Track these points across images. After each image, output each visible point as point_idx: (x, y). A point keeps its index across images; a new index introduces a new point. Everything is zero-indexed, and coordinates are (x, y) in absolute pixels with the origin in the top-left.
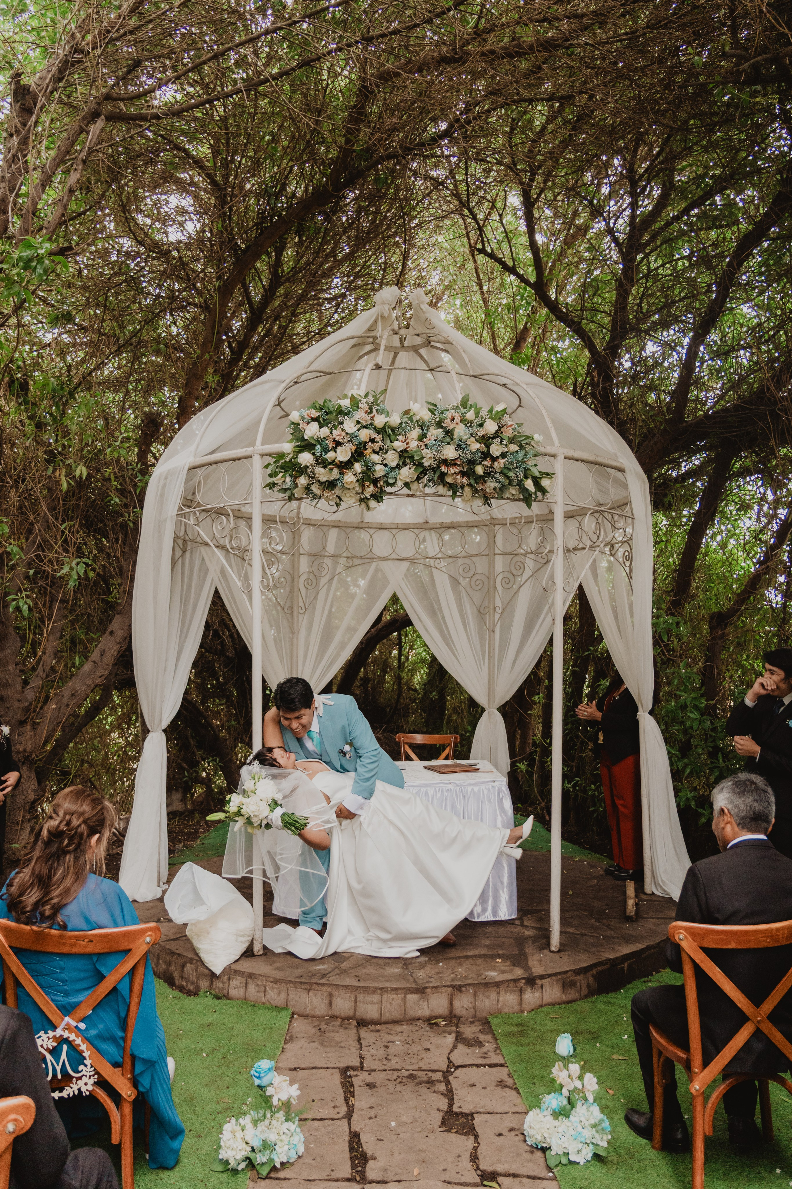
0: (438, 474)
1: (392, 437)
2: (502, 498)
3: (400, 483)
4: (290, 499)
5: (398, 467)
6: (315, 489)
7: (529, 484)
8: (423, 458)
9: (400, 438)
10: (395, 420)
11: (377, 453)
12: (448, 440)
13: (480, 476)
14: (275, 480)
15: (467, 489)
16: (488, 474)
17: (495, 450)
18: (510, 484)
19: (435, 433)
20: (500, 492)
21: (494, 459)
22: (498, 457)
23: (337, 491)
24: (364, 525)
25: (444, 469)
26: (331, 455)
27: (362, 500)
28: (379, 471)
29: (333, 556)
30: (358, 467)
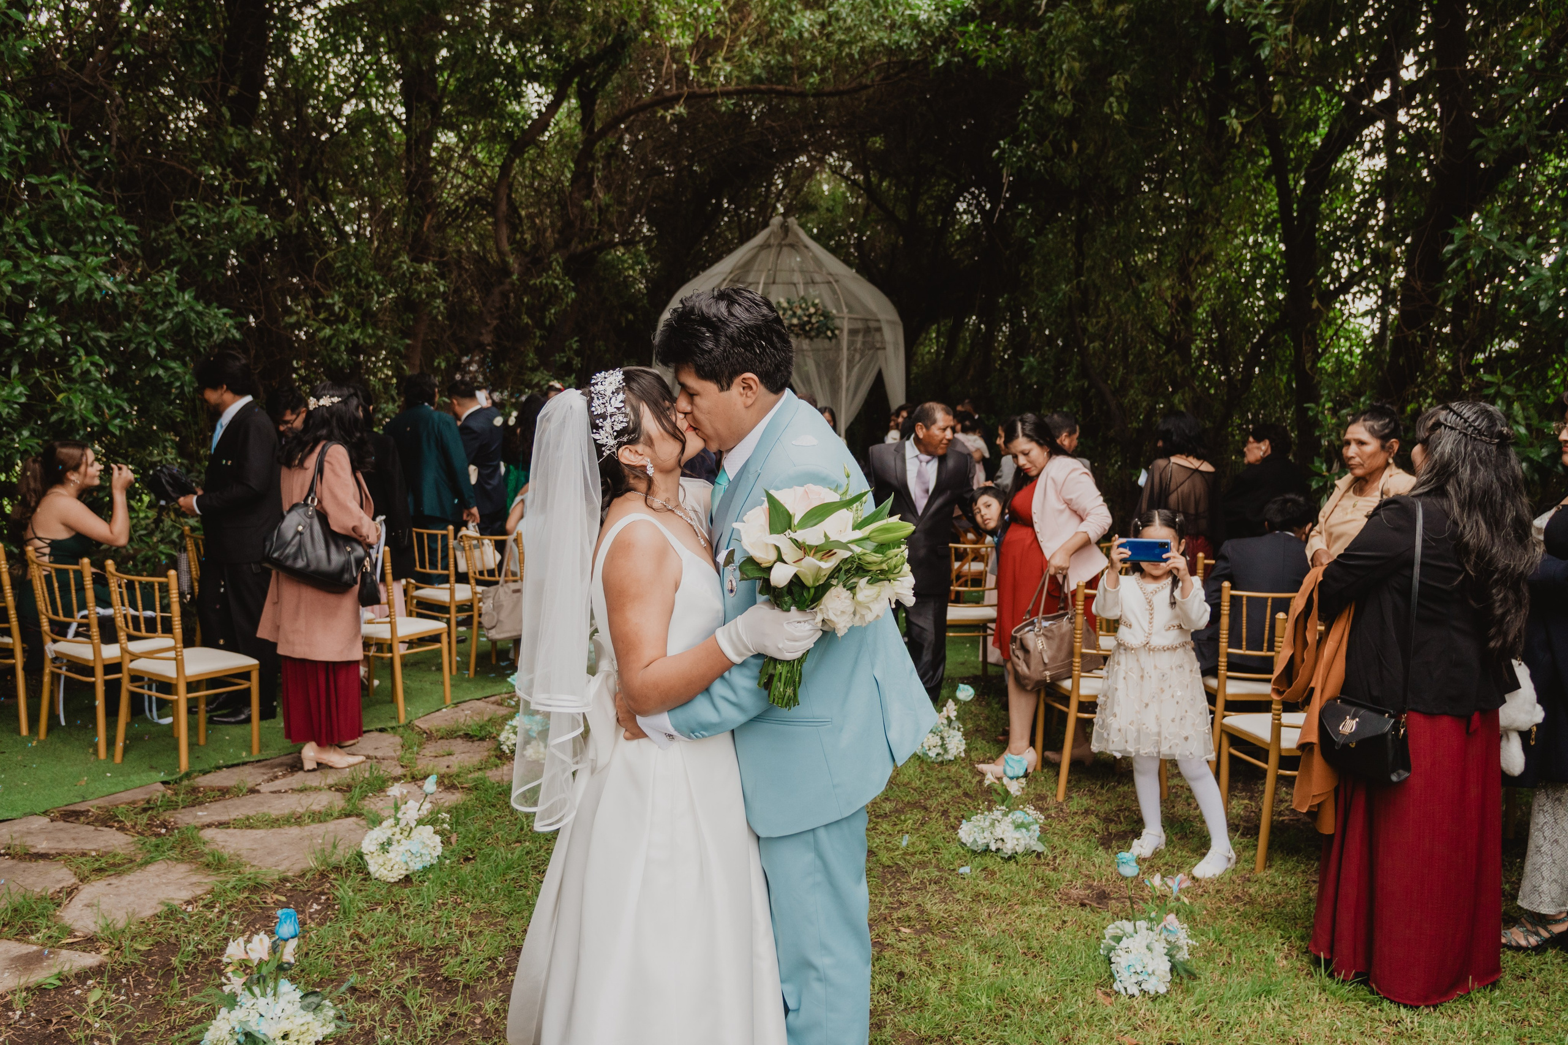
17: (814, 320)
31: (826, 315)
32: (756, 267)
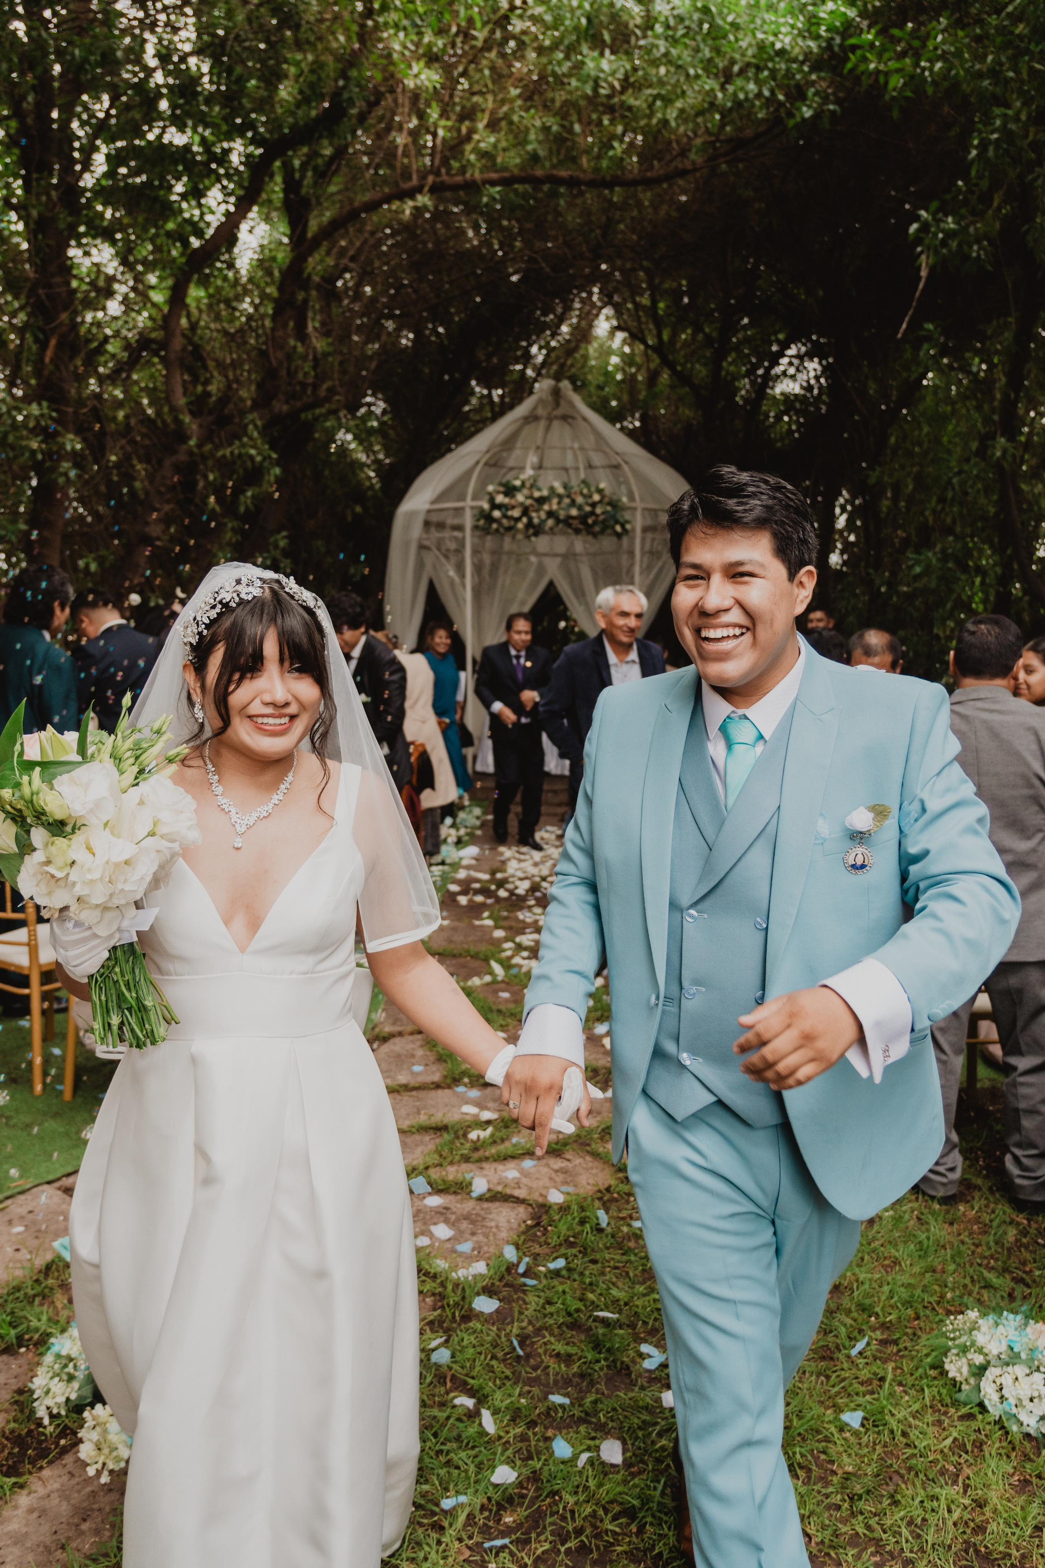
0: (568, 524)
1: (544, 503)
2: (604, 536)
3: (547, 527)
4: (488, 535)
5: (547, 519)
6: (501, 530)
7: (618, 528)
8: (560, 514)
9: (548, 503)
10: (545, 493)
11: (536, 512)
13: (591, 525)
14: (479, 524)
15: (584, 531)
16: (595, 523)
17: (598, 510)
18: (608, 529)
19: (567, 501)
20: (602, 532)
21: (599, 515)
22: (601, 514)
23: (514, 532)
25: (571, 521)
26: (510, 513)
27: (527, 537)
28: (536, 521)
30: (525, 520)
31: (614, 504)
32: (519, 444)
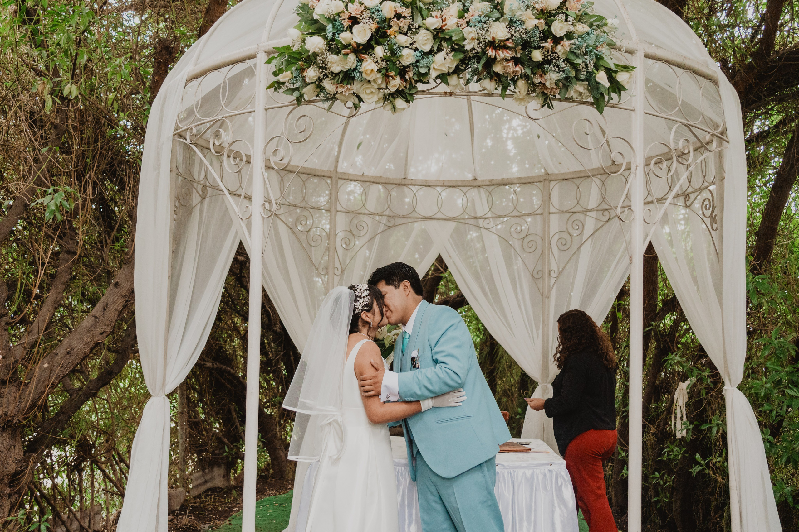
0: (483, 61)
1: (425, 13)
2: (567, 100)
3: (434, 74)
4: (299, 101)
5: (431, 52)
6: (328, 84)
7: (602, 77)
8: (464, 39)
9: (434, 14)
11: (406, 34)
12: (497, 15)
13: (540, 65)
14: (281, 78)
15: (521, 83)
16: (547, 62)
17: (559, 28)
18: (577, 78)
20: (564, 89)
21: (557, 40)
22: (561, 38)
23: (356, 87)
24: (407, 182)
25: (491, 52)
27: (385, 98)
28: (408, 56)
29: (374, 214)
30: (380, 51)
